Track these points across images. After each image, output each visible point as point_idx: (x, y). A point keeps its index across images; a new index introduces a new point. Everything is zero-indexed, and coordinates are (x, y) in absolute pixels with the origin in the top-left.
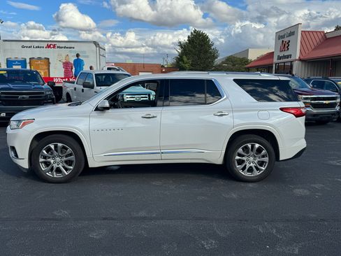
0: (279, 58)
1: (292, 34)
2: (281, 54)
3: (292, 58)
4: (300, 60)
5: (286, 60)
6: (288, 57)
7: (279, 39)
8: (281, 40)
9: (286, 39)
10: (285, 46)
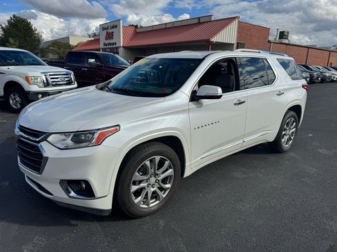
0: (105, 44)
1: (115, 27)
2: (107, 42)
3: (117, 45)
4: (124, 47)
5: (111, 46)
6: (113, 44)
7: (103, 30)
8: (105, 31)
9: (110, 31)
10: (110, 36)
